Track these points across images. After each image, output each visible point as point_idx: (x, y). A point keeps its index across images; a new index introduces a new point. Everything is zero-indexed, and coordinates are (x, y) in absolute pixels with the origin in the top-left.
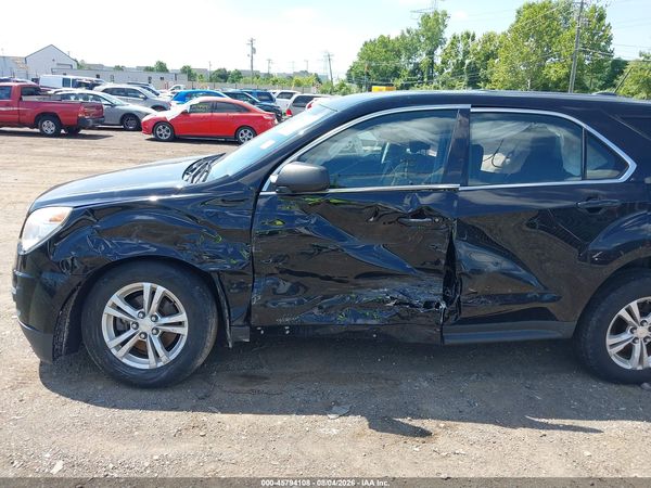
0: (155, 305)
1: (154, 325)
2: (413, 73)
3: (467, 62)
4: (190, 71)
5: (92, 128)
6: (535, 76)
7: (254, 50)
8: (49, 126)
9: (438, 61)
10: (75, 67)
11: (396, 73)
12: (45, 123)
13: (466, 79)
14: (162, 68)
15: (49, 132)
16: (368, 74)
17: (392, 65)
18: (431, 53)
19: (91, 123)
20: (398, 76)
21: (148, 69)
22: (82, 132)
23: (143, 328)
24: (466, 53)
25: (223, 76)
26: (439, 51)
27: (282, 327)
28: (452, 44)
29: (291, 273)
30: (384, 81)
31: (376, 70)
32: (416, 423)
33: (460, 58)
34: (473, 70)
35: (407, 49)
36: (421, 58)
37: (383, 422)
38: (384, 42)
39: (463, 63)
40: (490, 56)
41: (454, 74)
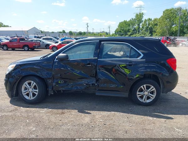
0: (33, 86)
1: (32, 90)
2: (134, 30)
3: (149, 27)
4: (71, 32)
5: (37, 48)
6: (169, 30)
7: (88, 26)
8: (26, 48)
9: (141, 27)
10: (40, 33)
11: (129, 31)
12: (25, 48)
13: (149, 32)
14: (64, 32)
15: (26, 50)
16: (120, 31)
17: (127, 28)
18: (139, 25)
19: (37, 47)
20: (129, 32)
21: (60, 32)
22: (35, 49)
23: (29, 91)
24: (149, 24)
25: (80, 34)
26: (141, 24)
27: (60, 91)
28: (145, 22)
29: (62, 78)
30: (125, 33)
31: (123, 30)
32: (89, 112)
33: (147, 26)
34: (151, 29)
35: (132, 24)
36: (136, 26)
37: (81, 111)
38: (125, 22)
39: (148, 27)
40: (156, 25)
41: (145, 31)
